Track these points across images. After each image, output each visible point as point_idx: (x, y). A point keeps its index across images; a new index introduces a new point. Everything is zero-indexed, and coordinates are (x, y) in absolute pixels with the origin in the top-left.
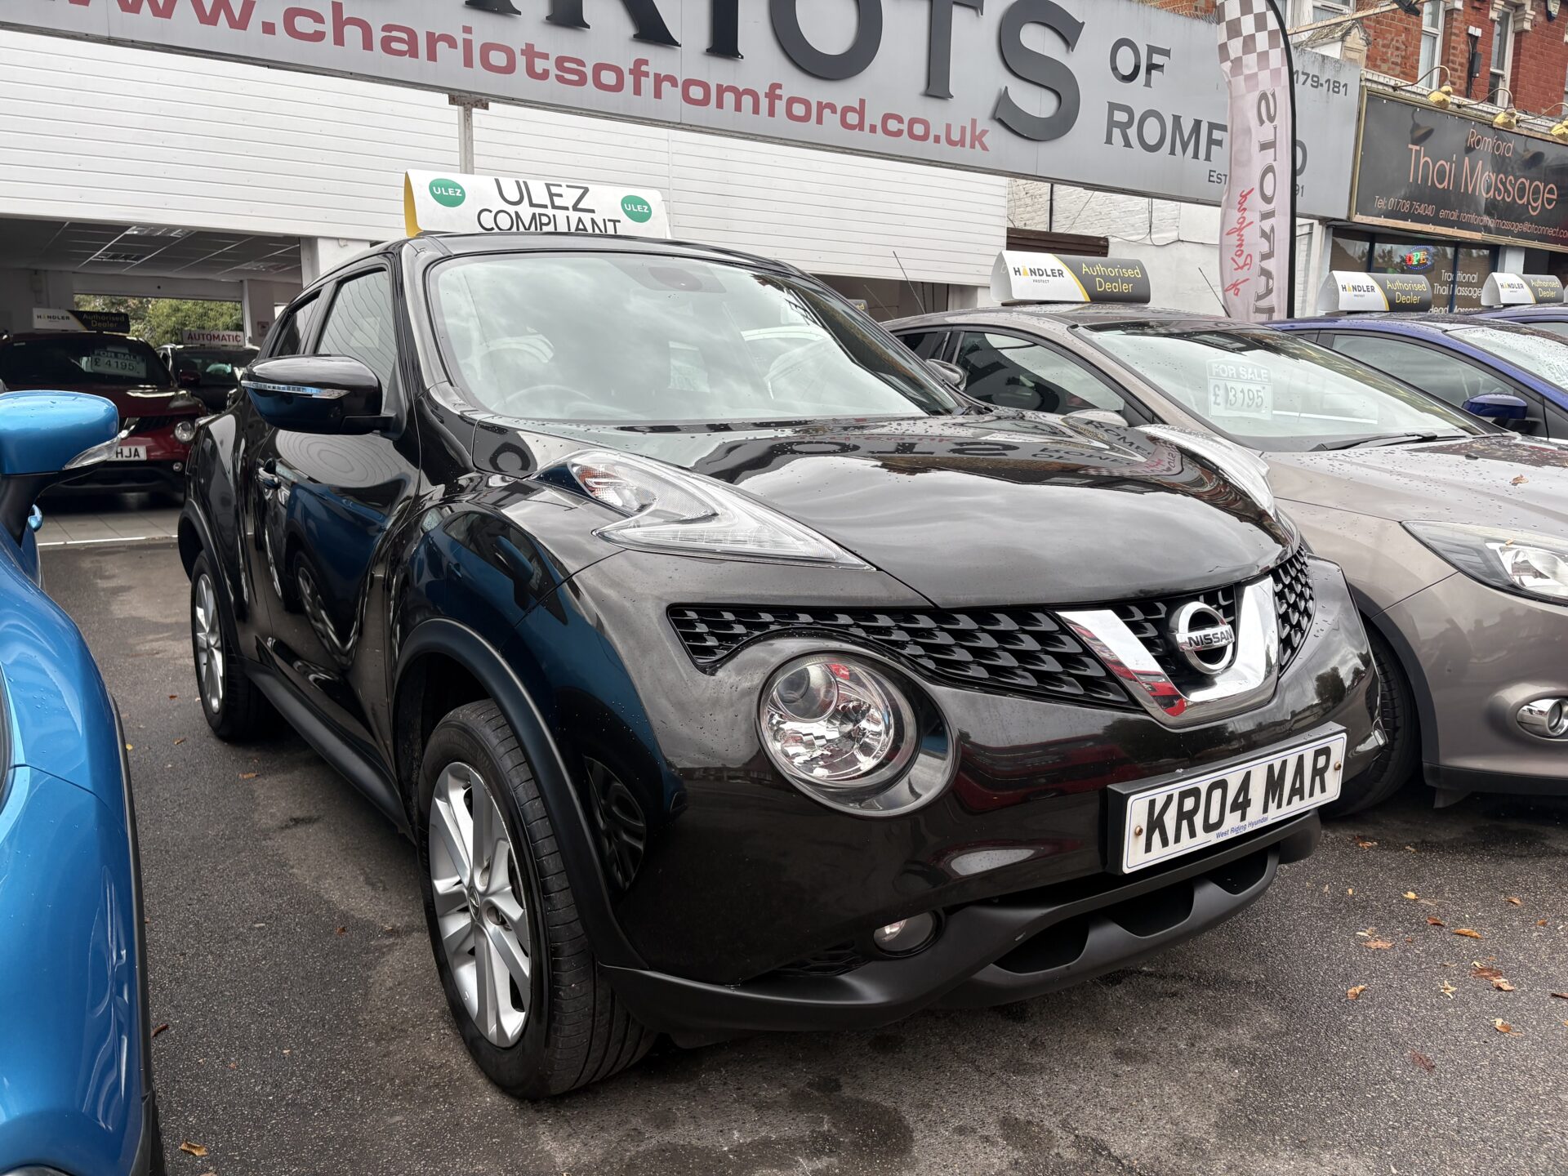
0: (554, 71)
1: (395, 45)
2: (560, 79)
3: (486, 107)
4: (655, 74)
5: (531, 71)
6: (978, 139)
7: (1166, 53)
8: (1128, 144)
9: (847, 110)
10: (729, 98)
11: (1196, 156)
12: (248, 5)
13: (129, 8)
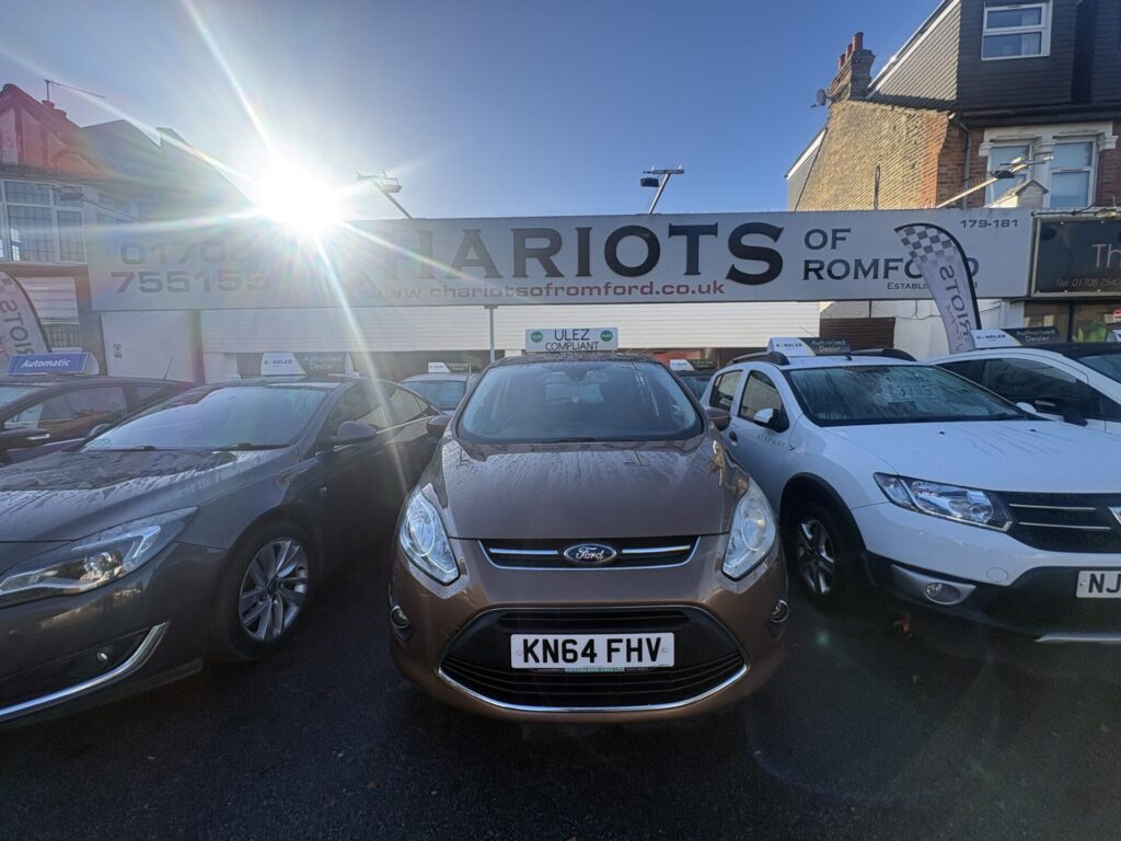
1: (462, 294)
2: (518, 295)
3: (497, 308)
4: (556, 288)
5: (507, 295)
6: (719, 289)
7: (848, 231)
8: (820, 277)
9: (642, 288)
11: (876, 276)
12: (420, 291)
13: (390, 297)
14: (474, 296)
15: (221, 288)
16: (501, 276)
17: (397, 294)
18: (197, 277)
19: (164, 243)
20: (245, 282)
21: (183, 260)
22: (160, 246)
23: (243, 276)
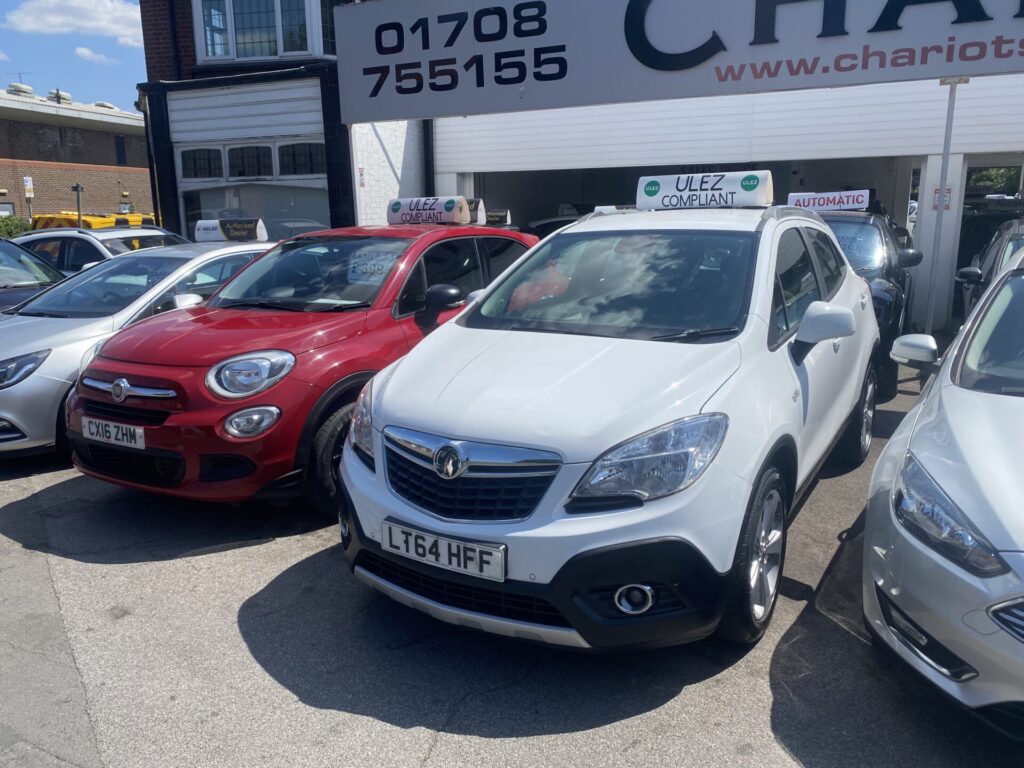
0: (1018, 49)
1: (900, 61)
3: (967, 82)
5: (998, 54)
12: (816, 60)
13: (758, 76)
14: (924, 61)
15: (499, 80)
16: (992, 19)
17: (773, 68)
18: (467, 67)
19: (426, 19)
20: (531, 69)
21: (450, 42)
22: (422, 25)
23: (528, 60)
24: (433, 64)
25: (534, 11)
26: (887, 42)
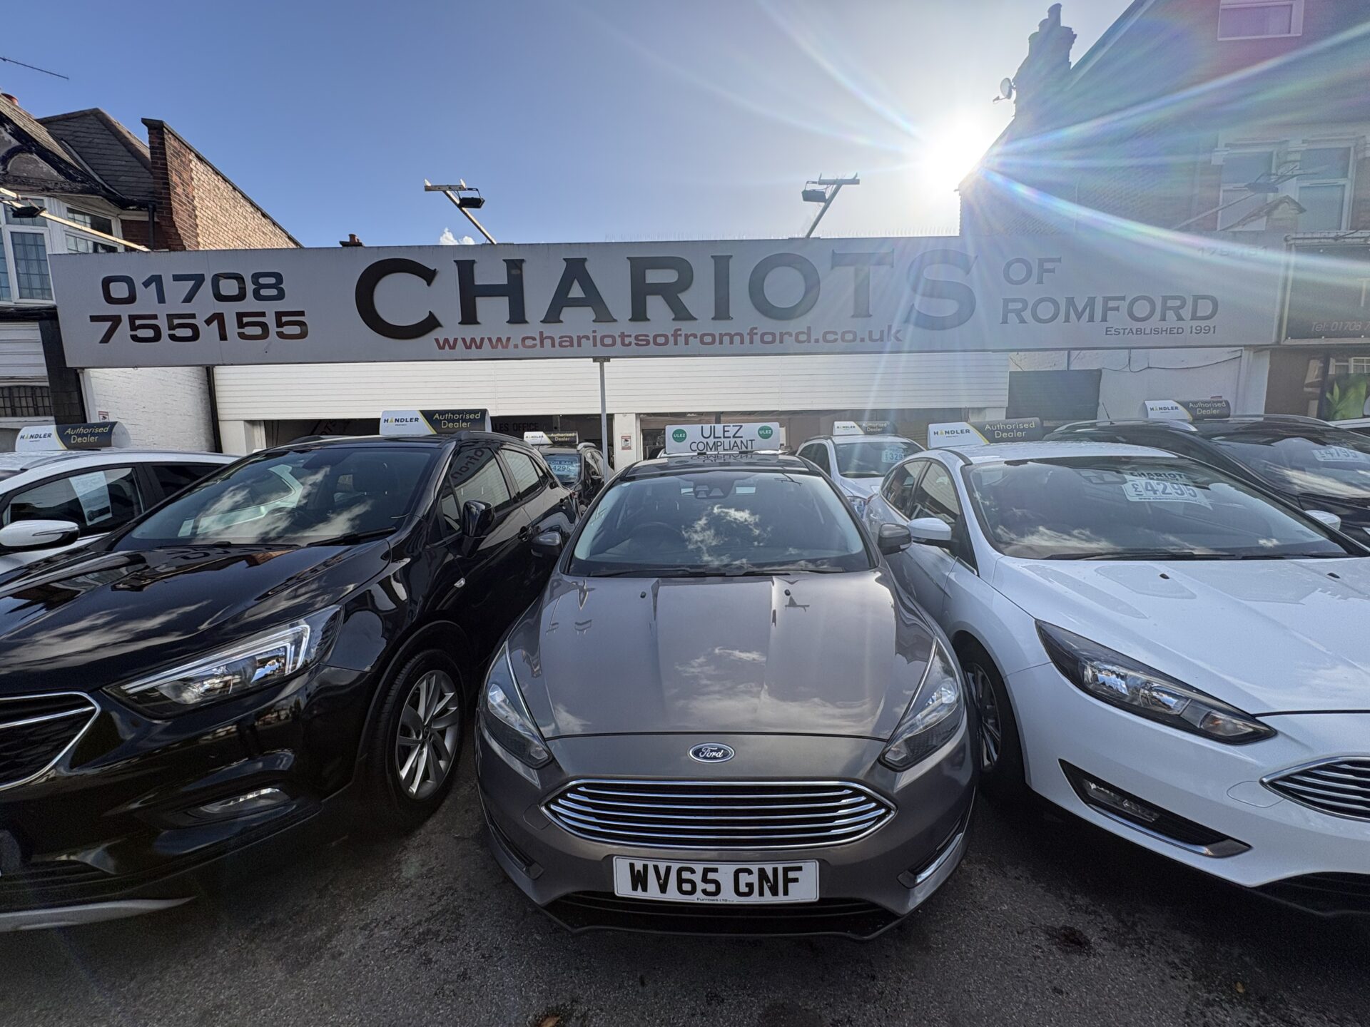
0: (634, 341)
1: (564, 344)
2: (637, 344)
3: (609, 361)
4: (686, 335)
5: (623, 344)
6: (895, 335)
7: (1058, 260)
8: (1023, 321)
9: (797, 335)
10: (726, 339)
11: (1091, 319)
12: (508, 339)
13: (468, 347)
14: (579, 345)
15: (242, 336)
16: (615, 321)
17: (478, 343)
18: (208, 322)
19: (160, 276)
20: (273, 328)
21: (188, 299)
22: (157, 280)
23: (270, 320)
24: (170, 317)
25: (272, 280)
26: (552, 330)
